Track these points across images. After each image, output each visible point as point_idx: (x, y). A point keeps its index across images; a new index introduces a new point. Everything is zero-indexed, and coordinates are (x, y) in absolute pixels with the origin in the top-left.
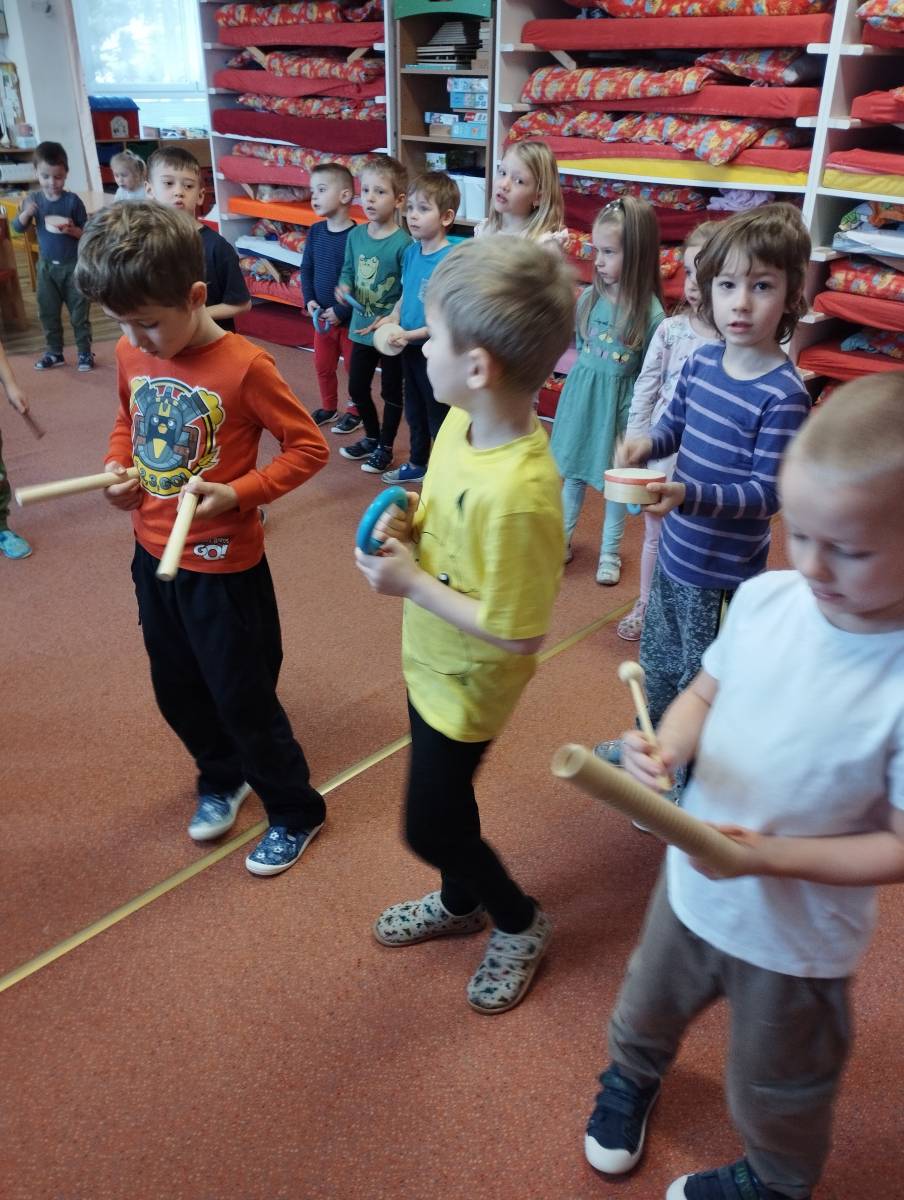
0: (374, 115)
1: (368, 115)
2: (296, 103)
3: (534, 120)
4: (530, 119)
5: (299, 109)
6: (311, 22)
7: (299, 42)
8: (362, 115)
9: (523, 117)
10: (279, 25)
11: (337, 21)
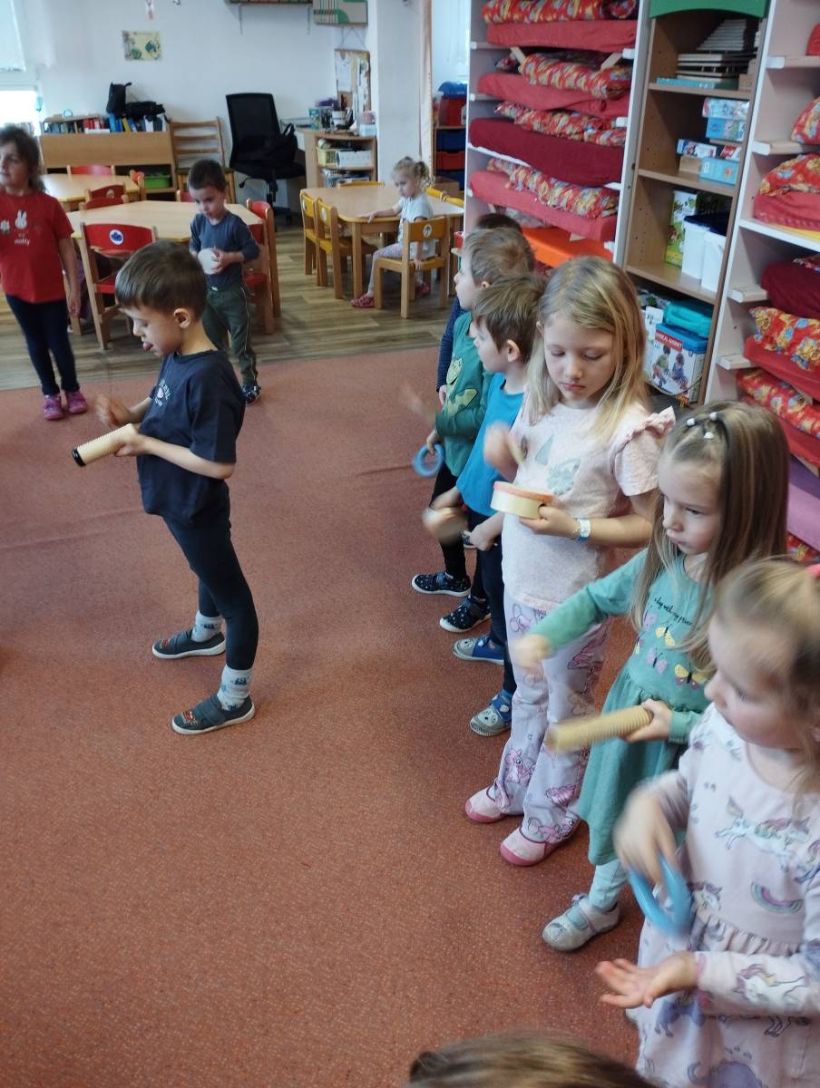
0: (615, 140)
1: (608, 139)
2: (543, 118)
3: (800, 169)
4: (795, 167)
5: (545, 125)
6: (571, 19)
7: (556, 44)
8: (603, 139)
9: (787, 163)
10: (539, 21)
11: (598, 18)
